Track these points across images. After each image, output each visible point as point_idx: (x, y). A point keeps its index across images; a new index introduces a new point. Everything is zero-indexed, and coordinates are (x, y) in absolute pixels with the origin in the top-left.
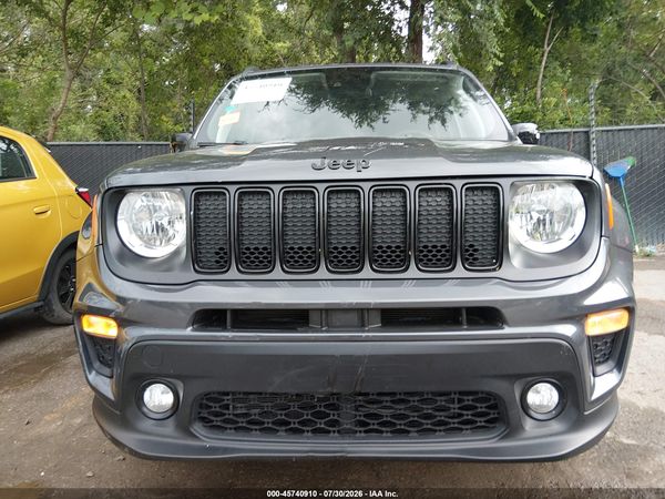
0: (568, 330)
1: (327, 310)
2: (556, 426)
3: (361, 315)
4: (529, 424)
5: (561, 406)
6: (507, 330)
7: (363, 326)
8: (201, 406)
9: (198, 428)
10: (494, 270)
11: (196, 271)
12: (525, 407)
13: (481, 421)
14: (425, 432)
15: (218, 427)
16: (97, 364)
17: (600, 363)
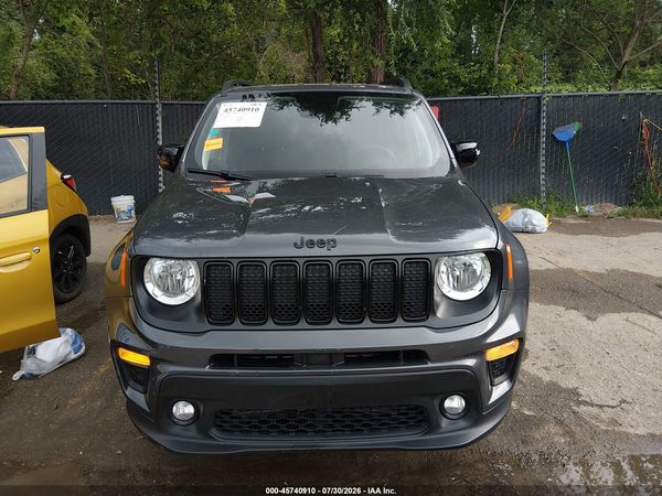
0: (470, 362)
1: (306, 354)
2: (462, 423)
3: (330, 357)
4: (444, 423)
5: (467, 409)
6: (430, 365)
7: (332, 363)
8: (217, 417)
9: (214, 432)
10: (424, 320)
11: (210, 322)
12: (443, 411)
13: (412, 422)
14: (373, 430)
15: (228, 430)
16: (131, 382)
17: (497, 376)
